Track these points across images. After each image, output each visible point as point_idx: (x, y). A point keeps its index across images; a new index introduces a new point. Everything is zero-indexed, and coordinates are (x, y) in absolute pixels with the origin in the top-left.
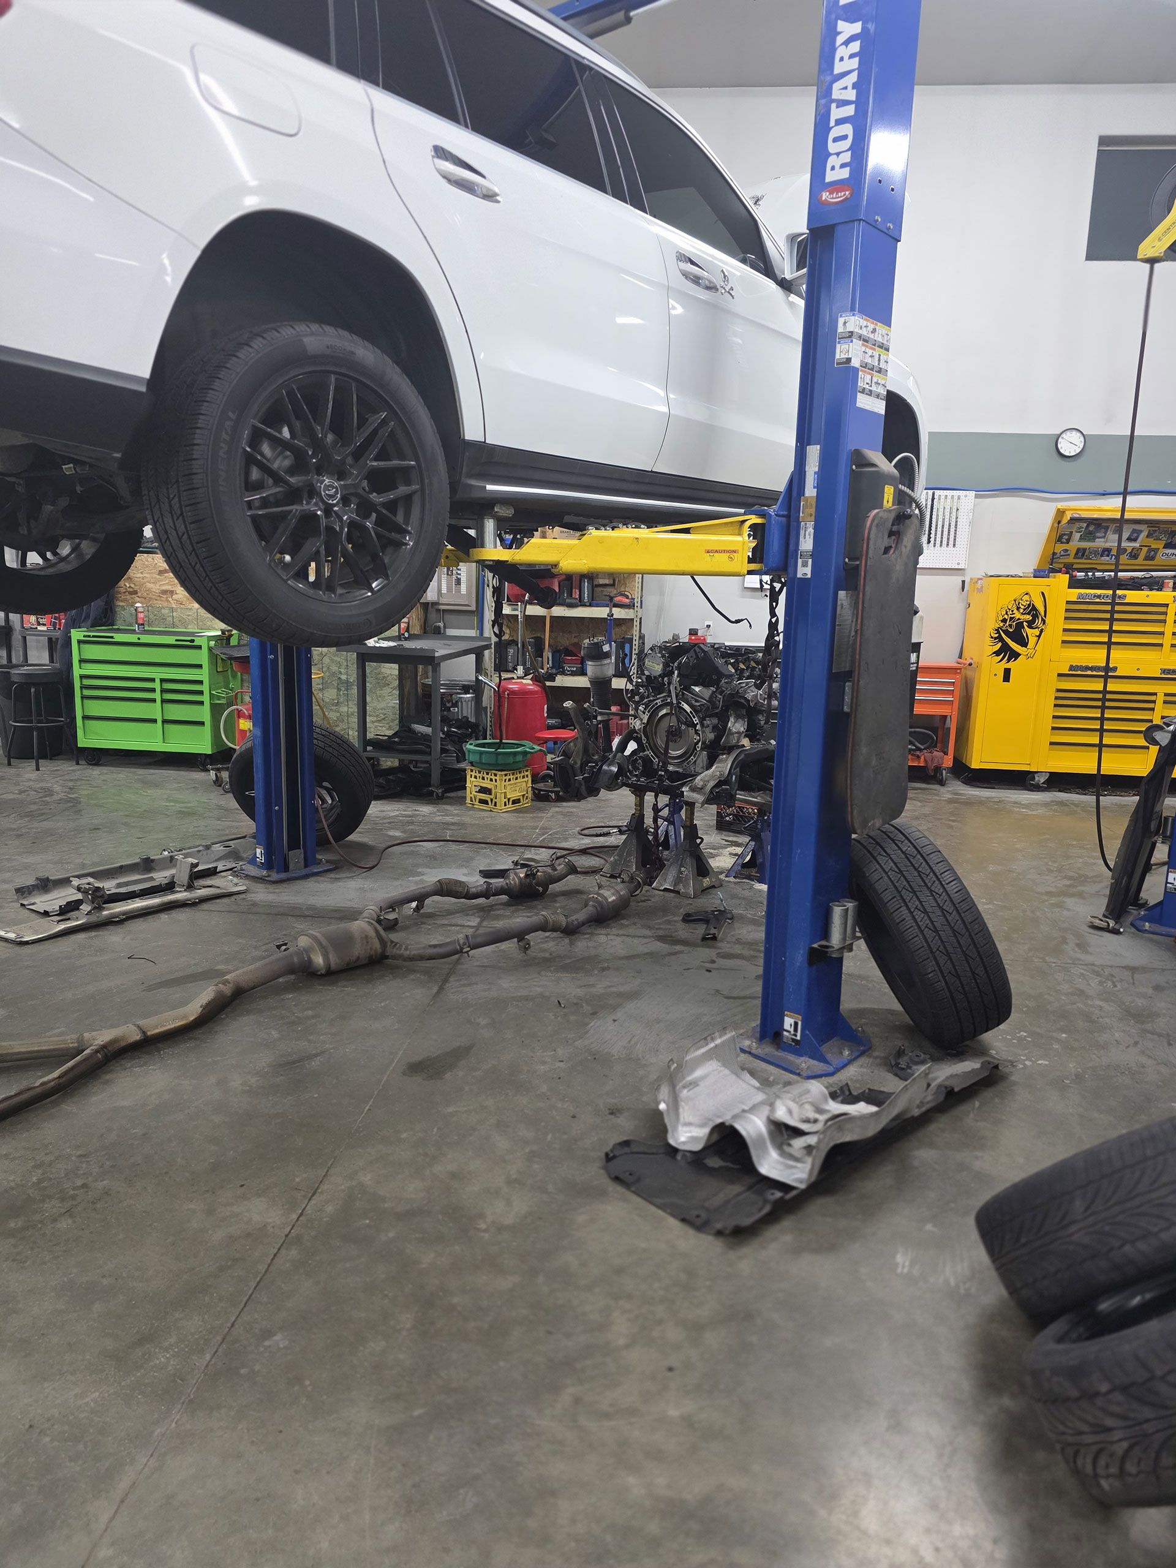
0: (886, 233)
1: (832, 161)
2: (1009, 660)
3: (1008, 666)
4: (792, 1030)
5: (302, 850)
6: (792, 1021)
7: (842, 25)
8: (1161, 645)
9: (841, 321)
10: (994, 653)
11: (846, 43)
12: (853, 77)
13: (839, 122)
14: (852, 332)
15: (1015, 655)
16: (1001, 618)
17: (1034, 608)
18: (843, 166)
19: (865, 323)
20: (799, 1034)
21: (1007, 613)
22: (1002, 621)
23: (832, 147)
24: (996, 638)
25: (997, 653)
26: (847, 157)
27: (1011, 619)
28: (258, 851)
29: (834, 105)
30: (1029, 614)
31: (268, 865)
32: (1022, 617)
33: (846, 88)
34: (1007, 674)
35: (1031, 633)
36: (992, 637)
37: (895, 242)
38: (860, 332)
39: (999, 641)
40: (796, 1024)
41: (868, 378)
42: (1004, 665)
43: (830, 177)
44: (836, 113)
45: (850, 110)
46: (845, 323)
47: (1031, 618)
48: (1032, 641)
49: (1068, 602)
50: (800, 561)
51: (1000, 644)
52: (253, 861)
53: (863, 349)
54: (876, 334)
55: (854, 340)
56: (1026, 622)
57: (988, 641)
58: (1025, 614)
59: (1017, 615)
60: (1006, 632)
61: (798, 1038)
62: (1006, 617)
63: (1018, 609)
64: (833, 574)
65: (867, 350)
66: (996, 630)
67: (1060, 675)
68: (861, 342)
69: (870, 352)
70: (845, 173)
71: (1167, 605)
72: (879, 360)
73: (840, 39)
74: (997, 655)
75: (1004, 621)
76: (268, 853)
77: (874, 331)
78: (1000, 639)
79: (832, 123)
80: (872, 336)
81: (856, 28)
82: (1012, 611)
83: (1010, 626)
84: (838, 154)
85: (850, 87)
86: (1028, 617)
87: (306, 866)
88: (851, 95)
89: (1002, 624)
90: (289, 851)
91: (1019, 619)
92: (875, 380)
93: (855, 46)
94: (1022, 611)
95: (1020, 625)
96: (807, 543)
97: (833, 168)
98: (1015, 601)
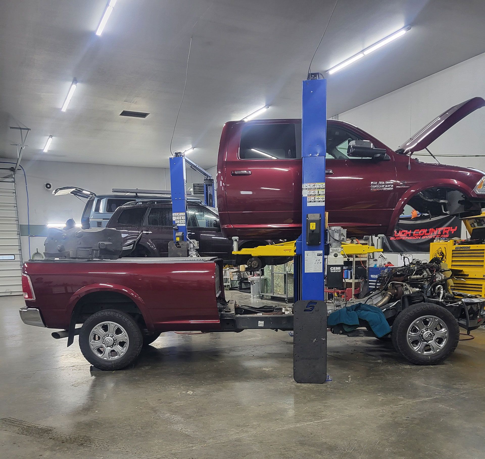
8: (483, 266)
49: (453, 251)
59: (438, 256)
71: (484, 250)
86: (441, 256)
98: (437, 251)
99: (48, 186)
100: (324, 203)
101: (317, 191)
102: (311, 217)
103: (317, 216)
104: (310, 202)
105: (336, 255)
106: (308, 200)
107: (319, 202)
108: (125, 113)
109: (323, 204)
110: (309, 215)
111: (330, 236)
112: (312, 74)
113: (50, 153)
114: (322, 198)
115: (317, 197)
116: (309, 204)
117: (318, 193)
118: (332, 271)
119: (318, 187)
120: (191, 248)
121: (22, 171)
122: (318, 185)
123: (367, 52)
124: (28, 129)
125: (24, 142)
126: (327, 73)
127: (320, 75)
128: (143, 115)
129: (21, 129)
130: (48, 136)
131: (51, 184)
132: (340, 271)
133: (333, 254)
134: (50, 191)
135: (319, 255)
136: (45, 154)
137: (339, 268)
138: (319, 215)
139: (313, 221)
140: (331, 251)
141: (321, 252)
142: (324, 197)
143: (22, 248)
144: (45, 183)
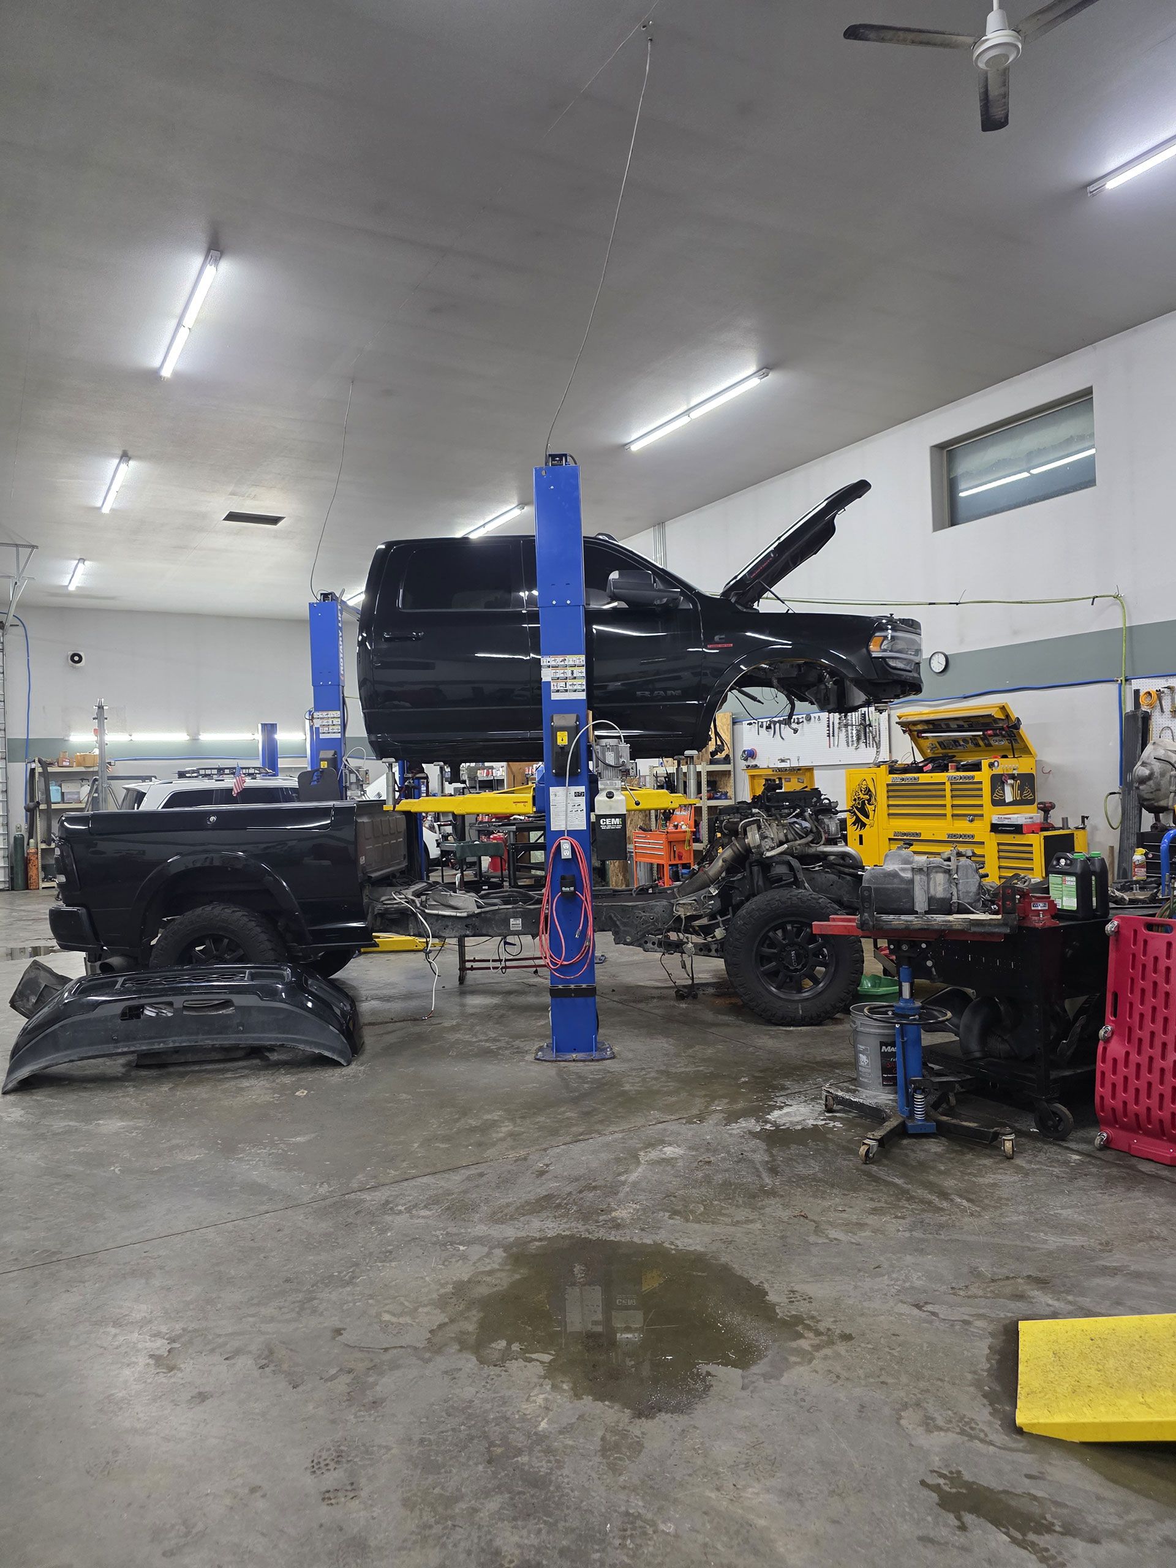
2: (861, 829)
3: (861, 833)
8: (945, 815)
10: (852, 824)
15: (864, 825)
16: (853, 799)
17: (869, 790)
21: (856, 794)
24: (852, 813)
27: (859, 798)
30: (867, 794)
32: (864, 797)
34: (861, 840)
35: (869, 808)
36: (850, 812)
38: (548, 664)
39: (854, 815)
41: (561, 684)
42: (858, 832)
48: (871, 813)
49: (888, 785)
51: (854, 817)
56: (866, 800)
57: (848, 815)
58: (865, 794)
59: (862, 796)
60: (857, 808)
62: (855, 797)
63: (861, 791)
65: (558, 671)
66: (851, 807)
67: (890, 839)
71: (944, 783)
74: (854, 826)
75: (855, 800)
78: (854, 813)
82: (858, 793)
83: (859, 803)
86: (868, 797)
91: (862, 798)
94: (863, 792)
95: (863, 803)
98: (859, 785)
99: (76, 658)
100: (585, 693)
101: (570, 672)
102: (558, 720)
103: (570, 720)
104: (558, 691)
105: (610, 795)
106: (552, 688)
107: (575, 691)
108: (232, 517)
109: (583, 696)
110: (555, 717)
111: (598, 758)
112: (553, 457)
113: (81, 593)
114: (581, 683)
115: (569, 682)
116: (555, 697)
117: (572, 673)
118: (603, 828)
119: (571, 663)
120: (351, 783)
121: (20, 629)
122: (571, 659)
123: (696, 414)
124: (33, 547)
125: (23, 570)
126: (626, 447)
127: (569, 458)
128: (275, 520)
129: (17, 545)
130: (75, 559)
131: (82, 654)
132: (619, 827)
133: (604, 793)
134: (78, 668)
135: (578, 795)
136: (70, 595)
137: (618, 821)
138: (573, 717)
139: (562, 729)
140: (600, 786)
141: (582, 789)
142: (584, 683)
143: (9, 788)
144: (71, 653)
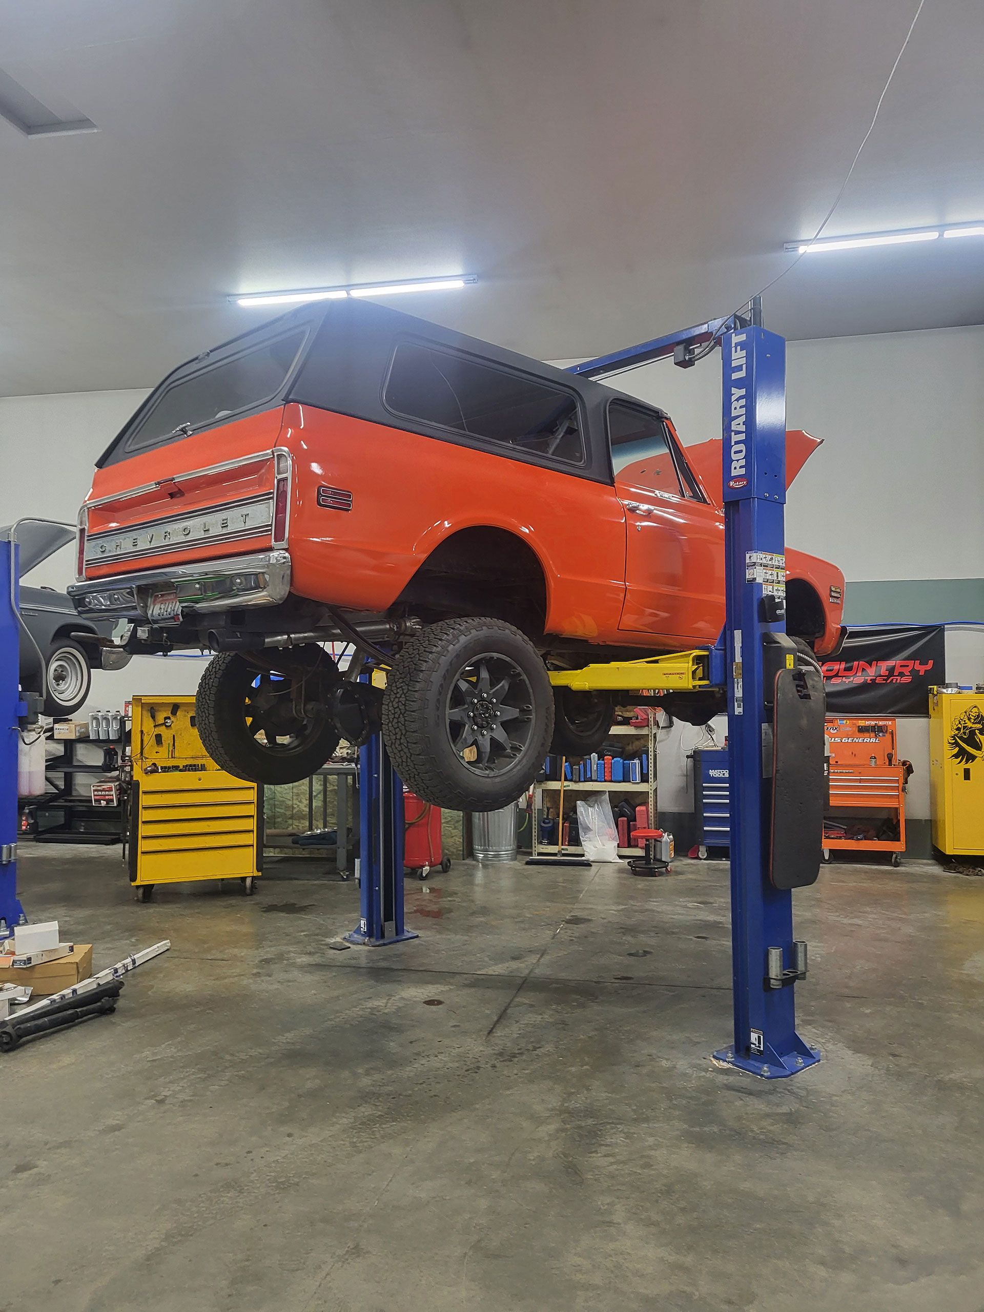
0: (775, 501)
1: (734, 464)
2: (967, 762)
3: (967, 766)
4: (757, 1043)
5: (394, 922)
6: (756, 1036)
7: (734, 390)
9: (748, 556)
10: (953, 756)
11: (737, 400)
12: (743, 418)
13: (737, 443)
14: (755, 563)
15: (972, 758)
16: (955, 727)
18: (741, 467)
19: (764, 556)
20: (762, 1046)
21: (960, 723)
22: (957, 729)
23: (734, 457)
24: (953, 744)
25: (956, 756)
26: (743, 462)
27: (964, 727)
28: (362, 922)
29: (733, 433)
30: (979, 723)
31: (369, 933)
32: (973, 726)
33: (739, 424)
34: (967, 774)
36: (949, 743)
37: (781, 505)
38: (761, 562)
39: (956, 746)
40: (759, 1037)
41: (770, 588)
42: (963, 765)
43: (734, 473)
44: (735, 438)
45: (742, 437)
46: (750, 557)
47: (981, 727)
50: (736, 704)
51: (957, 749)
52: (358, 931)
53: (765, 571)
54: (773, 561)
55: (757, 567)
56: (978, 730)
57: (947, 746)
58: (975, 723)
59: (969, 725)
60: (961, 738)
61: (762, 1049)
62: (959, 726)
63: (969, 719)
64: (757, 713)
65: (767, 571)
66: (952, 737)
68: (762, 568)
69: (770, 572)
70: (743, 471)
72: (777, 576)
73: (733, 398)
74: (957, 758)
75: (959, 729)
76: (370, 924)
77: (771, 559)
78: (956, 744)
79: (733, 444)
80: (770, 563)
81: (743, 392)
82: (965, 721)
83: (964, 733)
84: (738, 461)
85: (742, 424)
86: (979, 726)
87: (397, 934)
88: (743, 428)
89: (957, 732)
90: (385, 921)
91: (971, 728)
92: (775, 588)
93: (743, 402)
94: (972, 721)
96: (739, 693)
97: (735, 468)
98: (966, 712)
